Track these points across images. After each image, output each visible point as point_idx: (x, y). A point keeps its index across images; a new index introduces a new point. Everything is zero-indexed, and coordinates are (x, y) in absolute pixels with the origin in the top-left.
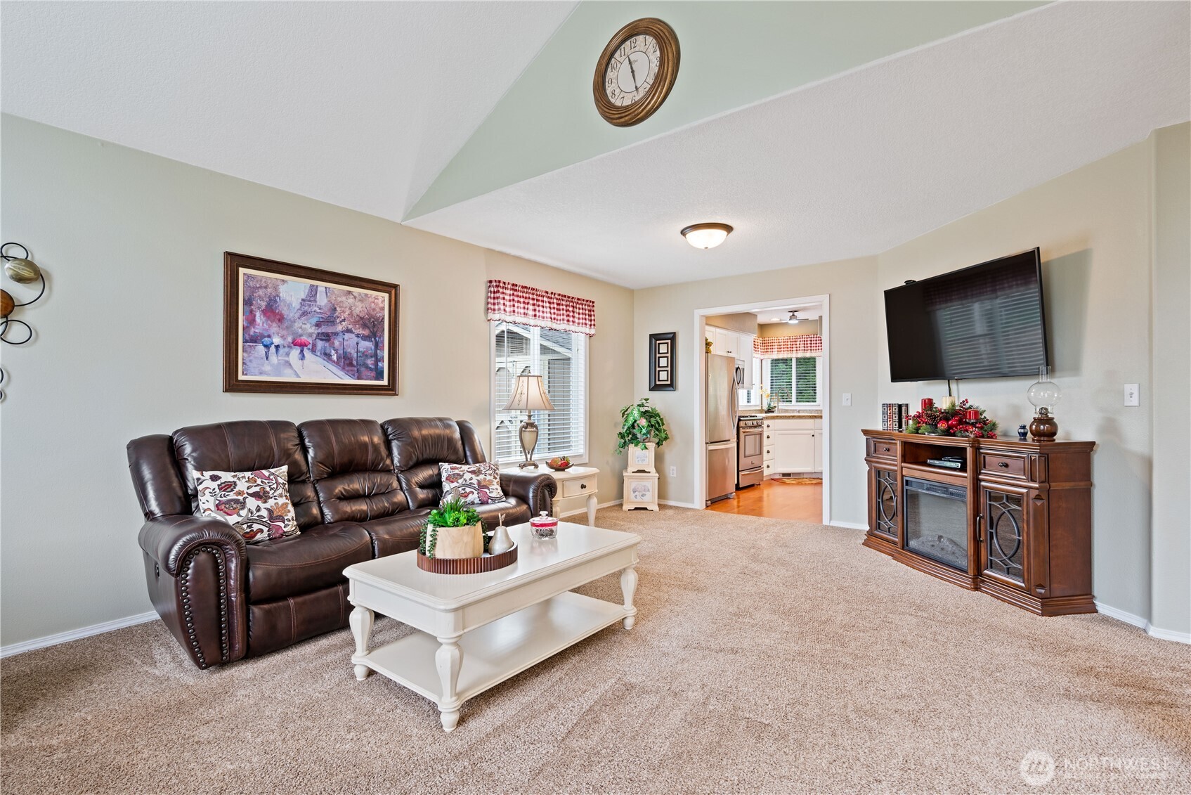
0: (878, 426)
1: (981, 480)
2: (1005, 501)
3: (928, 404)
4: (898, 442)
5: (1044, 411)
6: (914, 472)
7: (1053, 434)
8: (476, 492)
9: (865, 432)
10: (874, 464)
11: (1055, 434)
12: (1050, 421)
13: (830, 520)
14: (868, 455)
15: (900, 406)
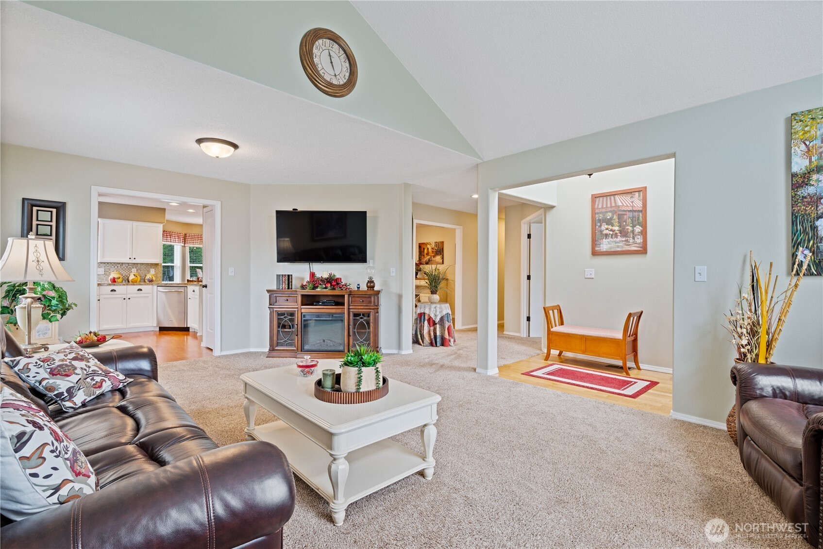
0: (274, 287)
1: (350, 309)
2: (361, 316)
3: (312, 275)
4: (299, 295)
5: (371, 278)
6: (306, 309)
7: (373, 287)
8: (106, 379)
9: (268, 291)
10: (275, 309)
11: (374, 287)
12: (373, 282)
13: (221, 352)
14: (270, 304)
15: (289, 276)
